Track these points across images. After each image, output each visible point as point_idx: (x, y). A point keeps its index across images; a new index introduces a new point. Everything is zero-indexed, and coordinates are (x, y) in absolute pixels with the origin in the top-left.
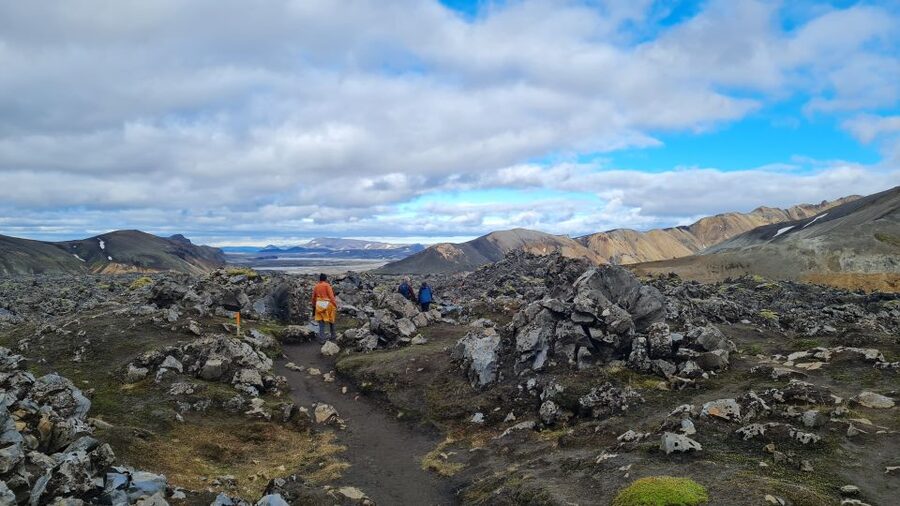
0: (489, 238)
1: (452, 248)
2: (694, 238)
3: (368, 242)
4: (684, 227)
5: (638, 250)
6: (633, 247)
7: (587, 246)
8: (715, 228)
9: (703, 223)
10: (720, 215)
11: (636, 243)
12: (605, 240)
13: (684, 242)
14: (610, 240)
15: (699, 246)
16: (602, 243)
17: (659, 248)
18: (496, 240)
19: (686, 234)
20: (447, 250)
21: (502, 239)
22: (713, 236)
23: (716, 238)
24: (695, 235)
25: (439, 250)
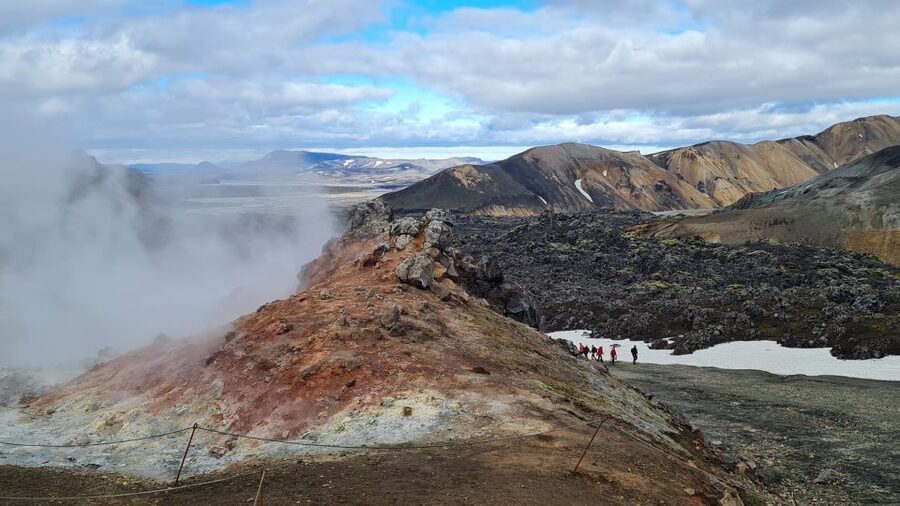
0: (526, 157)
1: (475, 172)
2: (822, 153)
3: (348, 157)
4: (809, 138)
5: (740, 171)
6: (733, 168)
7: (666, 167)
8: (854, 139)
9: (836, 132)
10: (860, 119)
11: (738, 163)
12: (693, 157)
13: (806, 159)
14: (699, 158)
15: (829, 166)
16: (687, 162)
17: (769, 168)
18: (537, 160)
19: (810, 148)
20: (468, 175)
21: (544, 158)
22: (849, 149)
23: (853, 153)
24: (823, 148)
25: (457, 175)
